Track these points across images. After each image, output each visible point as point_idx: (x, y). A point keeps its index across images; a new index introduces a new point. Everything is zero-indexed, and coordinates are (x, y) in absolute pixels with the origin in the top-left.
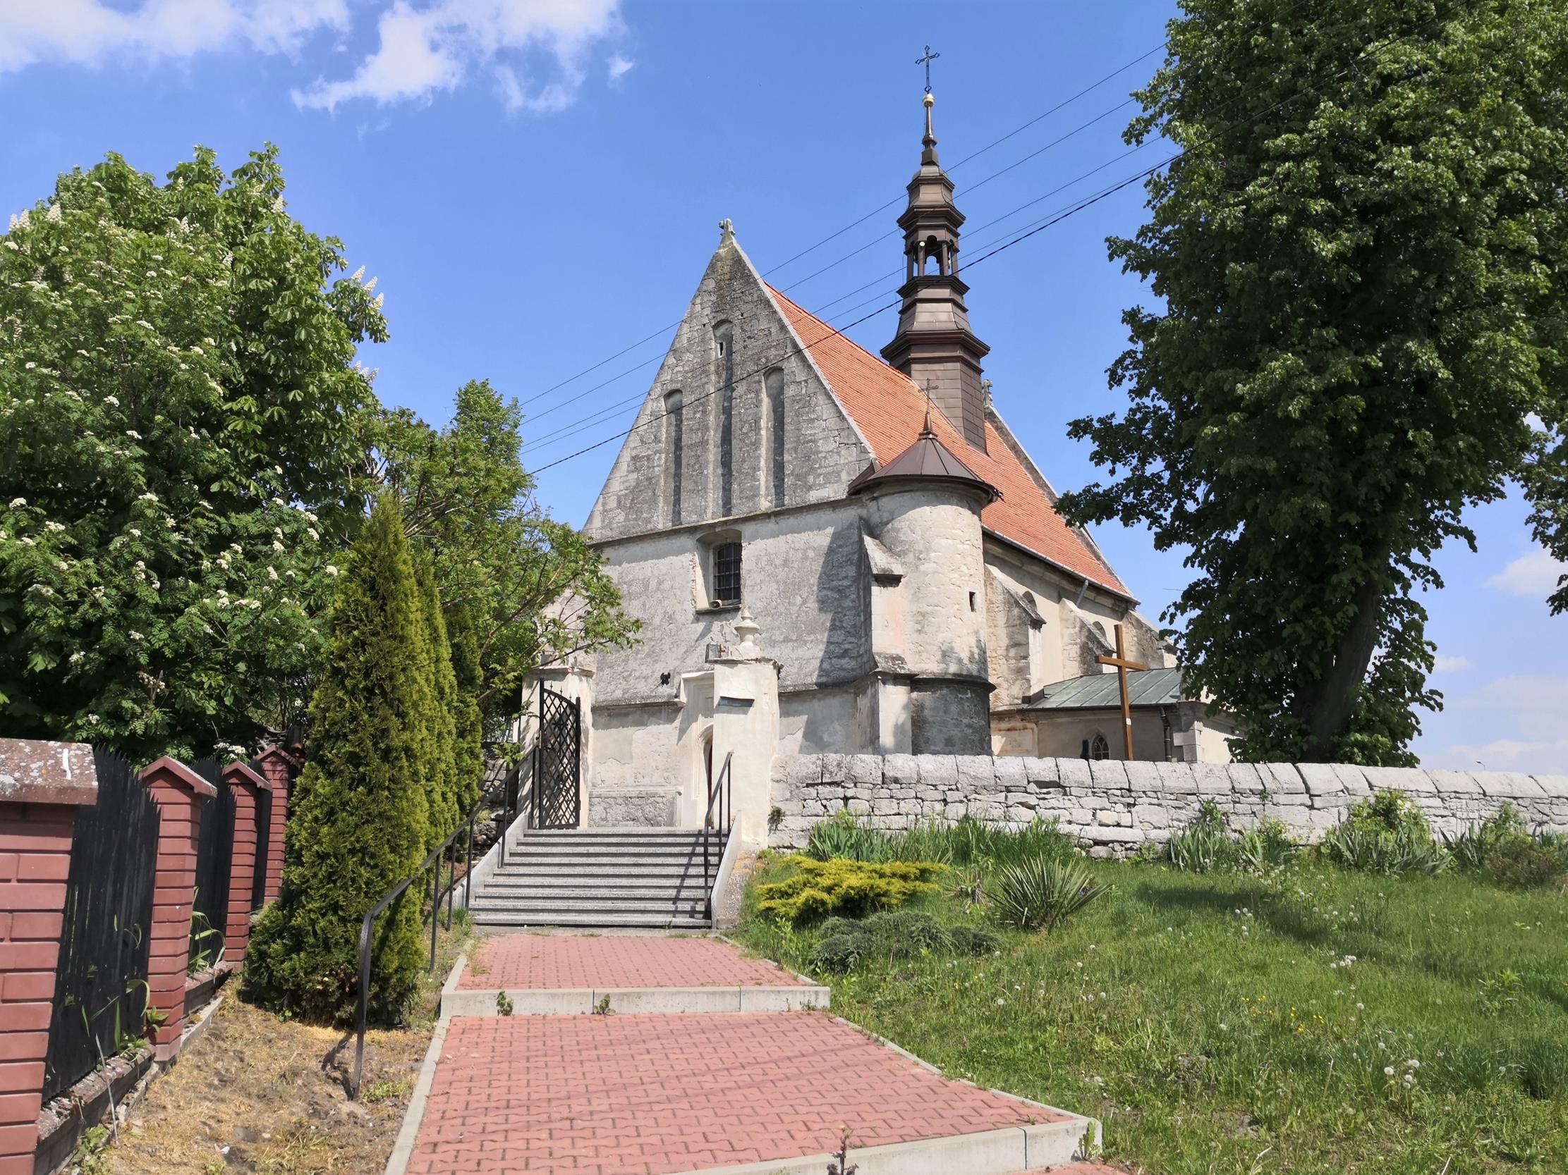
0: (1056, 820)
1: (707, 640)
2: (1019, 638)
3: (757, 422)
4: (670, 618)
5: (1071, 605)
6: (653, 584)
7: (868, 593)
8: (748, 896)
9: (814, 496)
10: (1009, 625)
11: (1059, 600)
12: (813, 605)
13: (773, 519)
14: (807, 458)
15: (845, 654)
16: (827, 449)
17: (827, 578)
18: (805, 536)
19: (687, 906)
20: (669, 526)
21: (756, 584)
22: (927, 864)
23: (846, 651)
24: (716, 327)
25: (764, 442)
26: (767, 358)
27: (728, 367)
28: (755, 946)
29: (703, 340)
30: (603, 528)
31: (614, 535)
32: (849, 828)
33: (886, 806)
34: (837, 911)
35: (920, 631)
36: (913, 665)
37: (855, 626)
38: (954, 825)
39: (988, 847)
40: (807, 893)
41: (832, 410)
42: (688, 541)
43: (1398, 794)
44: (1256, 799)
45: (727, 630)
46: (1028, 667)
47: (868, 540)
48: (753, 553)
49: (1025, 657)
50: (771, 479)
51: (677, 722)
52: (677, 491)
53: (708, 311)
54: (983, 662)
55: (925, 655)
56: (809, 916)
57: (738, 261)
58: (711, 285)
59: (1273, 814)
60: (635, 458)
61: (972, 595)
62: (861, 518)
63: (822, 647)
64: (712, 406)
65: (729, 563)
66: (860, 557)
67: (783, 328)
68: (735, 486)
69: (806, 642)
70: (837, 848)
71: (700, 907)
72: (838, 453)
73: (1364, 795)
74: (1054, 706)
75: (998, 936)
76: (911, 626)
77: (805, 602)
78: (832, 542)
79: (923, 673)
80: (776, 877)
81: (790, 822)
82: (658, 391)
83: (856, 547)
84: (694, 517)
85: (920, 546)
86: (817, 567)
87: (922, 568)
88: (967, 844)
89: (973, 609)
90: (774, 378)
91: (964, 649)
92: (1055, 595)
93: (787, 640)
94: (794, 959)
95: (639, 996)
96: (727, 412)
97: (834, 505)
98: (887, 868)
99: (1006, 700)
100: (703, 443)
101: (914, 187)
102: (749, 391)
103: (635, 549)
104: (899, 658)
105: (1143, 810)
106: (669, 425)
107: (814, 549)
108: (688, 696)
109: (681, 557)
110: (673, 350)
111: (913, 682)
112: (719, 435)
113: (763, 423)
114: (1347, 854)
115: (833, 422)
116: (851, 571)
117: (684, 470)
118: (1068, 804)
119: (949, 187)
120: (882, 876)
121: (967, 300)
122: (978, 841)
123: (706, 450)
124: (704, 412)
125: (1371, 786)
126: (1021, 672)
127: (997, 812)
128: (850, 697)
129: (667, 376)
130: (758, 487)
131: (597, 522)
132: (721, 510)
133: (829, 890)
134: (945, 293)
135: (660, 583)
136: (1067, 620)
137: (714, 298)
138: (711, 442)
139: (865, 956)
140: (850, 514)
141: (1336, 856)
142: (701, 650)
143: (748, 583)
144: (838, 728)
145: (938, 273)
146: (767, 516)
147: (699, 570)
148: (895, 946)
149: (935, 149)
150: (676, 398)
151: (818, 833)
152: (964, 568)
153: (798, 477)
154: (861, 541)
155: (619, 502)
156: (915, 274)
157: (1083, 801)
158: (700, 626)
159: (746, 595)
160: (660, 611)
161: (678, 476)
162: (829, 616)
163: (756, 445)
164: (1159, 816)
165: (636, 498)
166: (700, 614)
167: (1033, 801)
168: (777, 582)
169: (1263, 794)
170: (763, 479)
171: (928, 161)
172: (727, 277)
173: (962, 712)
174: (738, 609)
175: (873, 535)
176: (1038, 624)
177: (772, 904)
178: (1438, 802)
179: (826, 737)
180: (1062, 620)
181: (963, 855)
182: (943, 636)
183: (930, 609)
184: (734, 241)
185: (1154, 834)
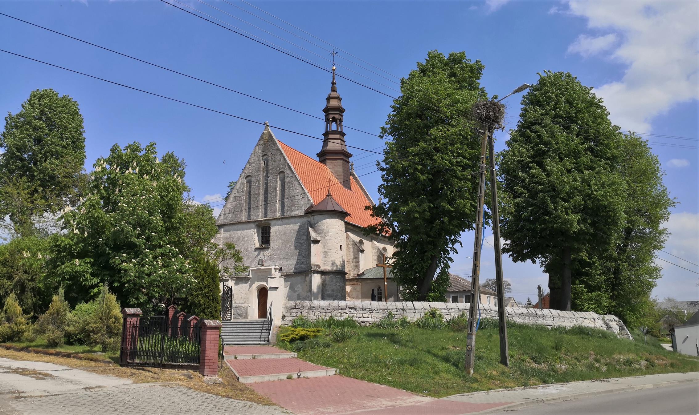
0: (353, 317)
1: (259, 257)
2: (357, 256)
3: (276, 188)
4: (247, 250)
5: (375, 242)
6: (241, 238)
7: (310, 246)
8: (277, 337)
9: (294, 213)
10: (354, 252)
11: (371, 241)
12: (293, 247)
13: (281, 220)
14: (292, 201)
15: (302, 263)
16: (298, 199)
17: (297, 239)
18: (291, 226)
19: (263, 339)
20: (246, 220)
21: (275, 240)
22: (319, 329)
23: (303, 262)
24: (263, 156)
25: (278, 195)
26: (279, 168)
27: (267, 170)
28: (281, 347)
29: (259, 160)
30: (224, 219)
31: (228, 222)
32: (302, 320)
33: (311, 314)
34: (298, 339)
35: (325, 257)
36: (322, 268)
37: (306, 254)
38: (328, 318)
39: (335, 324)
40: (292, 336)
41: (300, 187)
42: (253, 225)
43: (436, 309)
44: (401, 311)
45: (265, 254)
46: (359, 265)
47: (310, 228)
48: (274, 230)
49: (358, 262)
50: (280, 206)
51: (248, 284)
52: (249, 208)
53: (260, 151)
54: (343, 266)
55: (326, 264)
56: (292, 341)
57: (270, 136)
58: (262, 142)
59: (405, 314)
60: (235, 197)
61: (341, 246)
62: (308, 221)
63: (296, 261)
64: (261, 182)
65: (266, 232)
66: (307, 234)
67: (285, 159)
68: (269, 208)
69: (290, 259)
70: (299, 325)
71: (267, 339)
72: (302, 200)
73: (428, 309)
74: (366, 277)
75: (332, 344)
76: (322, 255)
77: (290, 246)
78: (299, 228)
79: (326, 270)
80: (284, 332)
81: (288, 319)
82: (243, 175)
83: (306, 230)
84: (255, 217)
85: (325, 231)
86: (294, 236)
87: (326, 238)
88: (331, 324)
89: (341, 250)
90: (282, 174)
91: (338, 262)
92: (371, 240)
93: (284, 258)
94: (289, 349)
95: (261, 355)
96: (266, 184)
97: (300, 217)
98: (310, 330)
99: (352, 275)
100: (258, 194)
101: (329, 99)
102: (273, 178)
103: (235, 227)
104: (318, 266)
105: (375, 314)
106: (247, 187)
107: (294, 230)
108: (252, 275)
109: (250, 230)
110: (249, 163)
111: (322, 273)
112: (264, 191)
113: (278, 189)
114: (421, 324)
115: (300, 191)
116: (305, 237)
117: (252, 202)
118: (356, 313)
119: (340, 99)
120: (309, 331)
121: (345, 138)
122: (333, 323)
123: (259, 196)
124: (259, 184)
125: (430, 307)
126: (357, 267)
127: (339, 315)
128: (303, 277)
129: (246, 171)
130: (276, 209)
131: (222, 217)
132: (264, 216)
133: (297, 335)
134: (338, 136)
135: (243, 238)
136: (373, 247)
137: (262, 147)
138: (261, 193)
139: (304, 348)
140: (305, 220)
141: (419, 325)
142: (257, 260)
143: (272, 240)
144: (300, 286)
145: (336, 129)
146: (279, 219)
147: (256, 235)
148: (310, 346)
149: (336, 86)
150: (249, 178)
151: (294, 321)
152: (339, 238)
153: (289, 207)
154: (308, 229)
155: (230, 211)
156: (328, 130)
157: (360, 312)
158: (257, 253)
159: (272, 244)
160: (243, 247)
161: (250, 204)
162: (298, 251)
163: (276, 196)
164: (378, 315)
165: (235, 211)
166: (256, 249)
167: (348, 312)
168: (282, 240)
169: (403, 310)
170: (278, 207)
171: (333, 90)
172: (267, 140)
173: (337, 282)
174: (269, 248)
175: (311, 227)
176: (362, 251)
177: (284, 338)
178: (447, 311)
179: (296, 289)
180: (372, 247)
181: (329, 326)
182: (332, 259)
183: (328, 250)
184: (269, 129)
185: (376, 320)
